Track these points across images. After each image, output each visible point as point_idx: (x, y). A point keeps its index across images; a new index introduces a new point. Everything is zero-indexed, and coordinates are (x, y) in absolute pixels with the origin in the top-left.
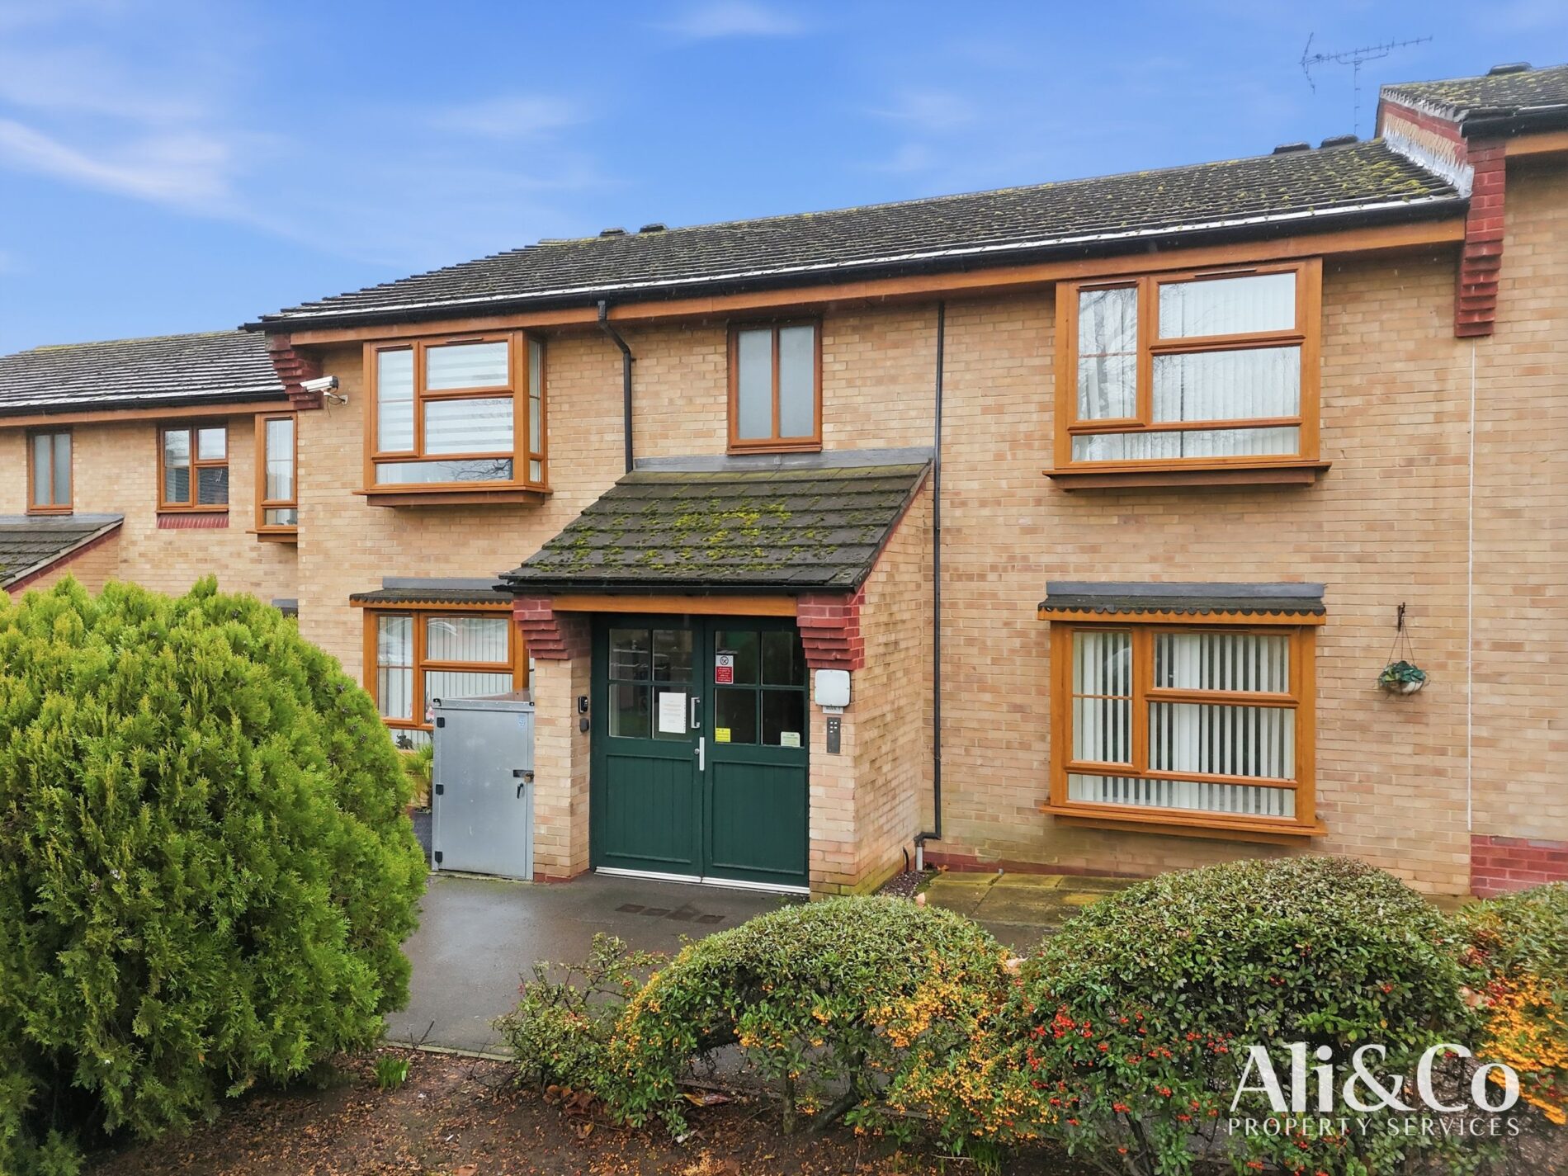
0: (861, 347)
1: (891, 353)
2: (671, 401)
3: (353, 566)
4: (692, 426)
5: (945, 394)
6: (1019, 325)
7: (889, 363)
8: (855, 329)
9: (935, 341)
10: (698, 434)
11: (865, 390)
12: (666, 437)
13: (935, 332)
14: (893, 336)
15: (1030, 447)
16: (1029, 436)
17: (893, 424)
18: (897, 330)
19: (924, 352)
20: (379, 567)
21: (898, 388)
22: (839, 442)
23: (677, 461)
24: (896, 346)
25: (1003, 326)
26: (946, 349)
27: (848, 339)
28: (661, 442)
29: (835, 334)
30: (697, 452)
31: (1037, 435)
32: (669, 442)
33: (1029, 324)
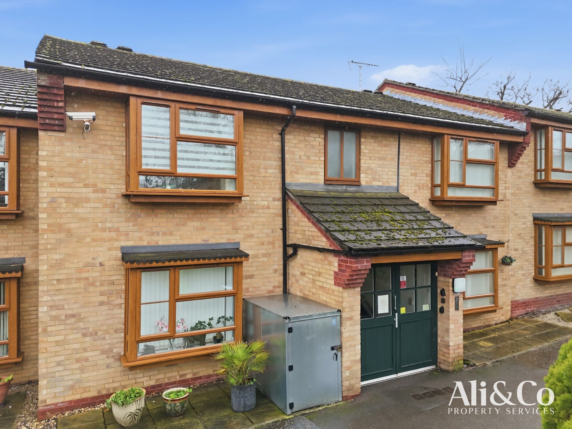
0: (374, 145)
1: (384, 148)
2: (300, 156)
3: (94, 240)
4: (309, 170)
5: (401, 167)
6: (420, 145)
7: (383, 152)
8: (372, 137)
9: (397, 146)
10: (312, 173)
11: (375, 161)
12: (297, 173)
13: (397, 143)
14: (384, 142)
15: (423, 189)
16: (423, 185)
17: (384, 176)
18: (386, 140)
19: (394, 150)
20: (117, 240)
21: (386, 162)
22: (367, 182)
23: (303, 185)
24: (385, 146)
25: (417, 145)
26: (401, 150)
27: (369, 140)
28: (296, 176)
29: (365, 137)
30: (311, 181)
31: (425, 185)
32: (299, 176)
33: (424, 146)
